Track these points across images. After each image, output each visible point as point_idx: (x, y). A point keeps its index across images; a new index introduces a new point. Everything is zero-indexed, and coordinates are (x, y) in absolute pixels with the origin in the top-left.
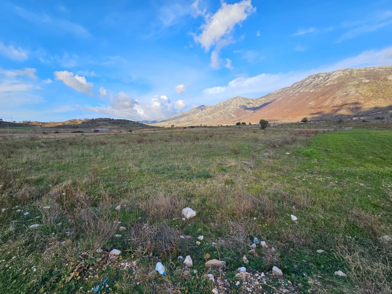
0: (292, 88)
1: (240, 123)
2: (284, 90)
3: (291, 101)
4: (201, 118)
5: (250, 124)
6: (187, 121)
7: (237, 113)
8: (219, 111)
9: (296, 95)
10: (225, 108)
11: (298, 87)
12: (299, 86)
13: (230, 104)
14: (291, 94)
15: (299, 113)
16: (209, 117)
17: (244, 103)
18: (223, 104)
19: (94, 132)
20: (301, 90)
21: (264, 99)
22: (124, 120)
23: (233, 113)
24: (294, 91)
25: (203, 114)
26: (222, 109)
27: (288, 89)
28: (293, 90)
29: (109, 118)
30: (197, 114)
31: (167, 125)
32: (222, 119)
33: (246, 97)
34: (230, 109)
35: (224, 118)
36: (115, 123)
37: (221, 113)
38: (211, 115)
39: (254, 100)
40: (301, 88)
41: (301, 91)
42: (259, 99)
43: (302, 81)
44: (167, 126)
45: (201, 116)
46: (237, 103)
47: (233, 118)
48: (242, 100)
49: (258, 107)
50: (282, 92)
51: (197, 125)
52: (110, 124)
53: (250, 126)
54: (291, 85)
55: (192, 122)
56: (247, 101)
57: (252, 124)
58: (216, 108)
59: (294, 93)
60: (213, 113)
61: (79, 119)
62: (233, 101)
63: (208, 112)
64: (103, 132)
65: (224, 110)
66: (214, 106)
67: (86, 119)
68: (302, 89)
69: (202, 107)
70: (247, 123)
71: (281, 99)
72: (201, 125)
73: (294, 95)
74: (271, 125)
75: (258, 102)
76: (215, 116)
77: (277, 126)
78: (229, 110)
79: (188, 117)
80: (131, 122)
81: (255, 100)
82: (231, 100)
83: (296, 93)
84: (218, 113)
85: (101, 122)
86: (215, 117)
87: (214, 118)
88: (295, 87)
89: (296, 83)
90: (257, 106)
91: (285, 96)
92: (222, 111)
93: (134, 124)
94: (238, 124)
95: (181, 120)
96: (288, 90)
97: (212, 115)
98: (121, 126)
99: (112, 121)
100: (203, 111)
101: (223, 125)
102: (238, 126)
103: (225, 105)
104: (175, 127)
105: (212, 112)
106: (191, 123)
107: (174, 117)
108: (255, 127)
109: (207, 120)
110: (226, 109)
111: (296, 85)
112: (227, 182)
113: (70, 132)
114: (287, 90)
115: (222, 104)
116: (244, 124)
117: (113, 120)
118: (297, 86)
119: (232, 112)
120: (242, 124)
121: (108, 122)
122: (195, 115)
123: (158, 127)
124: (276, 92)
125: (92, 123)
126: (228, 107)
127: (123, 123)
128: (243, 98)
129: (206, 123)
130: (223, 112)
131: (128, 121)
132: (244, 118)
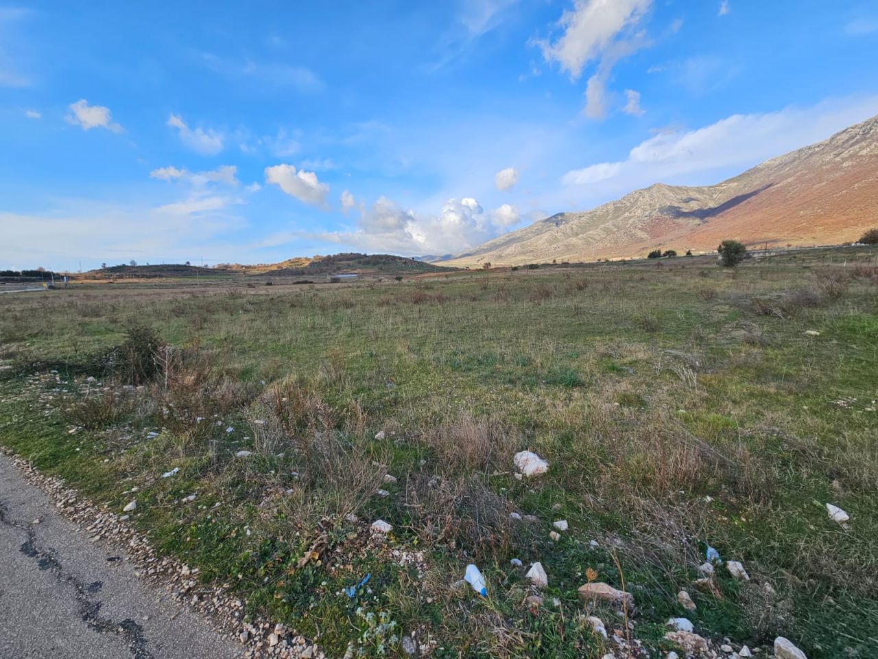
0: (830, 145)
1: (659, 252)
2: (806, 155)
3: (825, 183)
4: (555, 246)
5: (689, 253)
6: (521, 253)
7: (653, 227)
8: (602, 226)
9: (845, 165)
10: (618, 217)
11: (851, 142)
12: (858, 137)
13: (633, 205)
14: (829, 163)
15: (852, 219)
16: (574, 240)
17: (673, 200)
18: (613, 207)
19: (331, 283)
20: (862, 148)
21: (736, 184)
22: (387, 257)
23: (642, 229)
24: (837, 155)
25: (560, 234)
26: (611, 219)
27: (817, 149)
28: (835, 152)
29: (359, 252)
30: (546, 236)
31: (475, 263)
32: (609, 245)
33: (680, 185)
34: (631, 217)
35: (616, 242)
36: (368, 263)
37: (605, 230)
38: (581, 235)
39: (704, 191)
40: (864, 144)
41: (864, 152)
42: (720, 185)
43: (868, 123)
44: (475, 265)
45: (556, 240)
46: (651, 202)
47: (641, 240)
48: (667, 192)
49: (716, 209)
50: (794, 160)
51: (543, 262)
52: (361, 265)
53: (691, 260)
54: (829, 138)
55: (531, 254)
56: (683, 193)
57: (693, 254)
58: (595, 219)
59: (838, 159)
60: (586, 232)
61: (305, 257)
62: (641, 199)
63: (572, 229)
64: (346, 282)
65: (614, 221)
66: (590, 213)
67: (317, 256)
68: (867, 146)
69: (557, 219)
70: (681, 253)
71: (790, 180)
72: (554, 261)
73: (836, 167)
74: (756, 255)
75: (715, 196)
76: (591, 238)
77: (776, 256)
78: (631, 221)
79: (524, 244)
80: (400, 258)
81: (706, 189)
82: (636, 196)
83: (844, 160)
84: (599, 230)
85: (344, 262)
86: (591, 240)
87: (588, 243)
88: (840, 142)
89: (844, 131)
90: (712, 205)
91: (805, 172)
92: (609, 225)
93: (405, 263)
94: (654, 255)
95: (506, 253)
96: (817, 153)
97: (584, 236)
98: (381, 269)
99: (362, 260)
100: (561, 227)
101: (611, 260)
102: (655, 261)
103: (618, 209)
104: (493, 267)
105: (583, 229)
106: (530, 258)
107: (491, 244)
108: (705, 261)
109: (569, 248)
110: (621, 218)
111: (845, 137)
112: (626, 400)
113: (291, 282)
114: (811, 155)
115: (611, 208)
116: (671, 254)
117: (365, 256)
118: (848, 140)
119: (640, 226)
120: (665, 255)
121: (357, 261)
122: (541, 238)
123: (456, 269)
124: (777, 163)
125: (327, 265)
126: (627, 214)
127: (384, 263)
128: (671, 189)
129: (566, 257)
130: (613, 227)
131: (394, 258)
132: (672, 240)
